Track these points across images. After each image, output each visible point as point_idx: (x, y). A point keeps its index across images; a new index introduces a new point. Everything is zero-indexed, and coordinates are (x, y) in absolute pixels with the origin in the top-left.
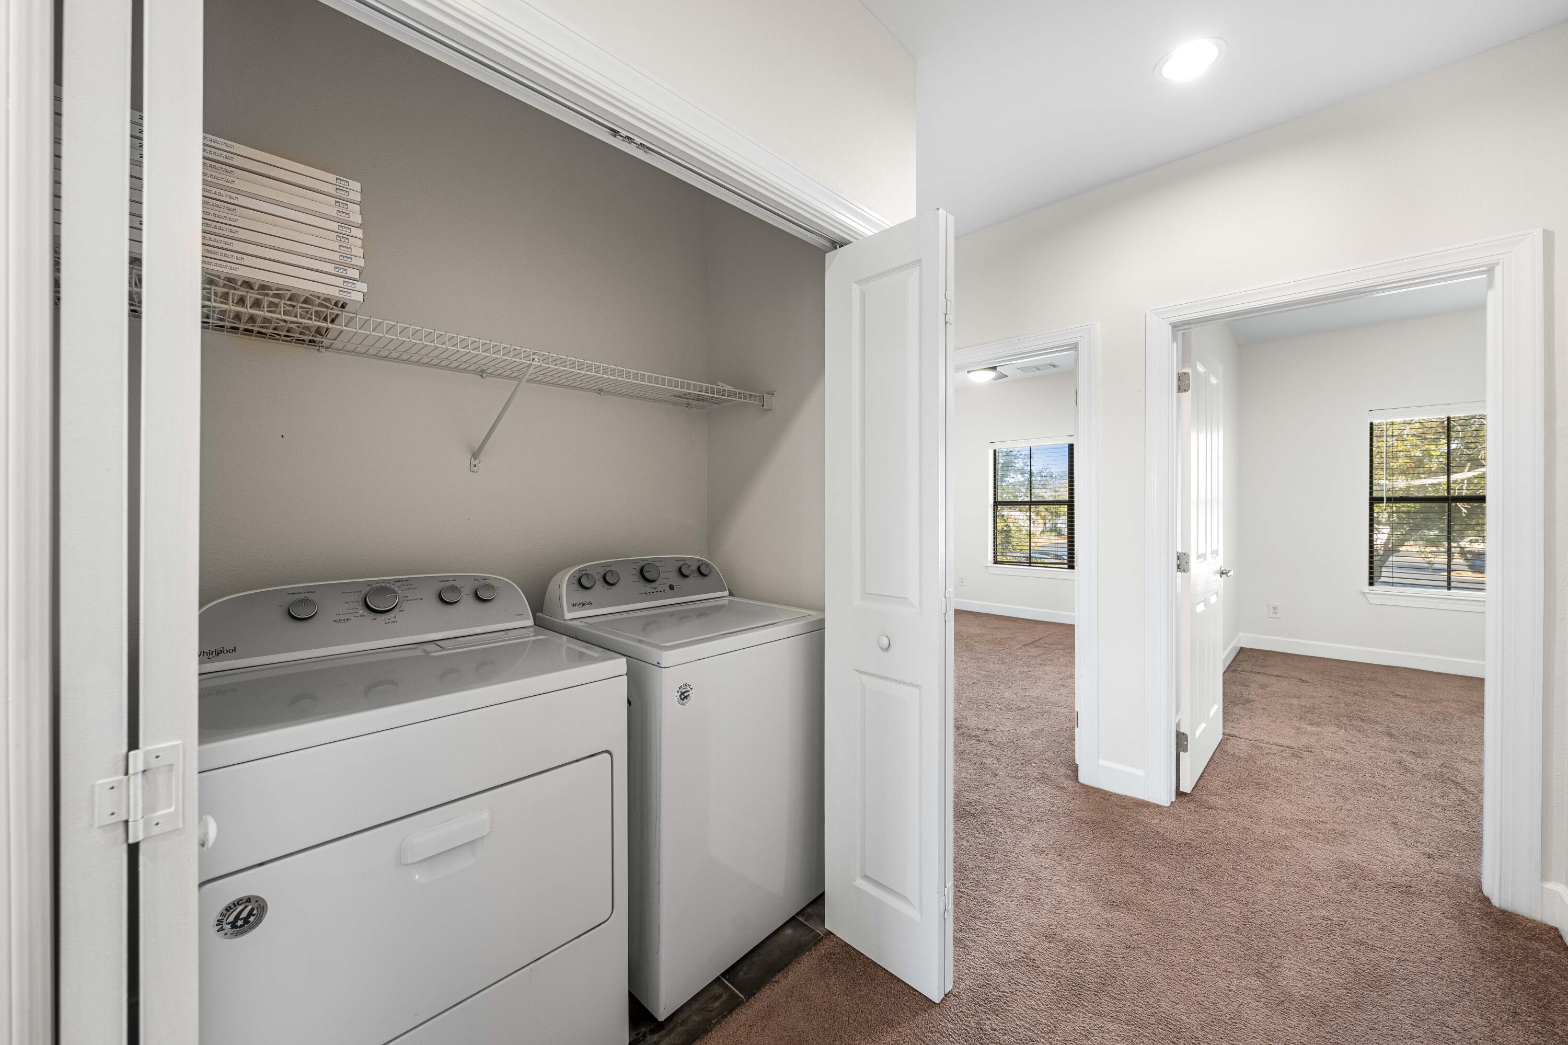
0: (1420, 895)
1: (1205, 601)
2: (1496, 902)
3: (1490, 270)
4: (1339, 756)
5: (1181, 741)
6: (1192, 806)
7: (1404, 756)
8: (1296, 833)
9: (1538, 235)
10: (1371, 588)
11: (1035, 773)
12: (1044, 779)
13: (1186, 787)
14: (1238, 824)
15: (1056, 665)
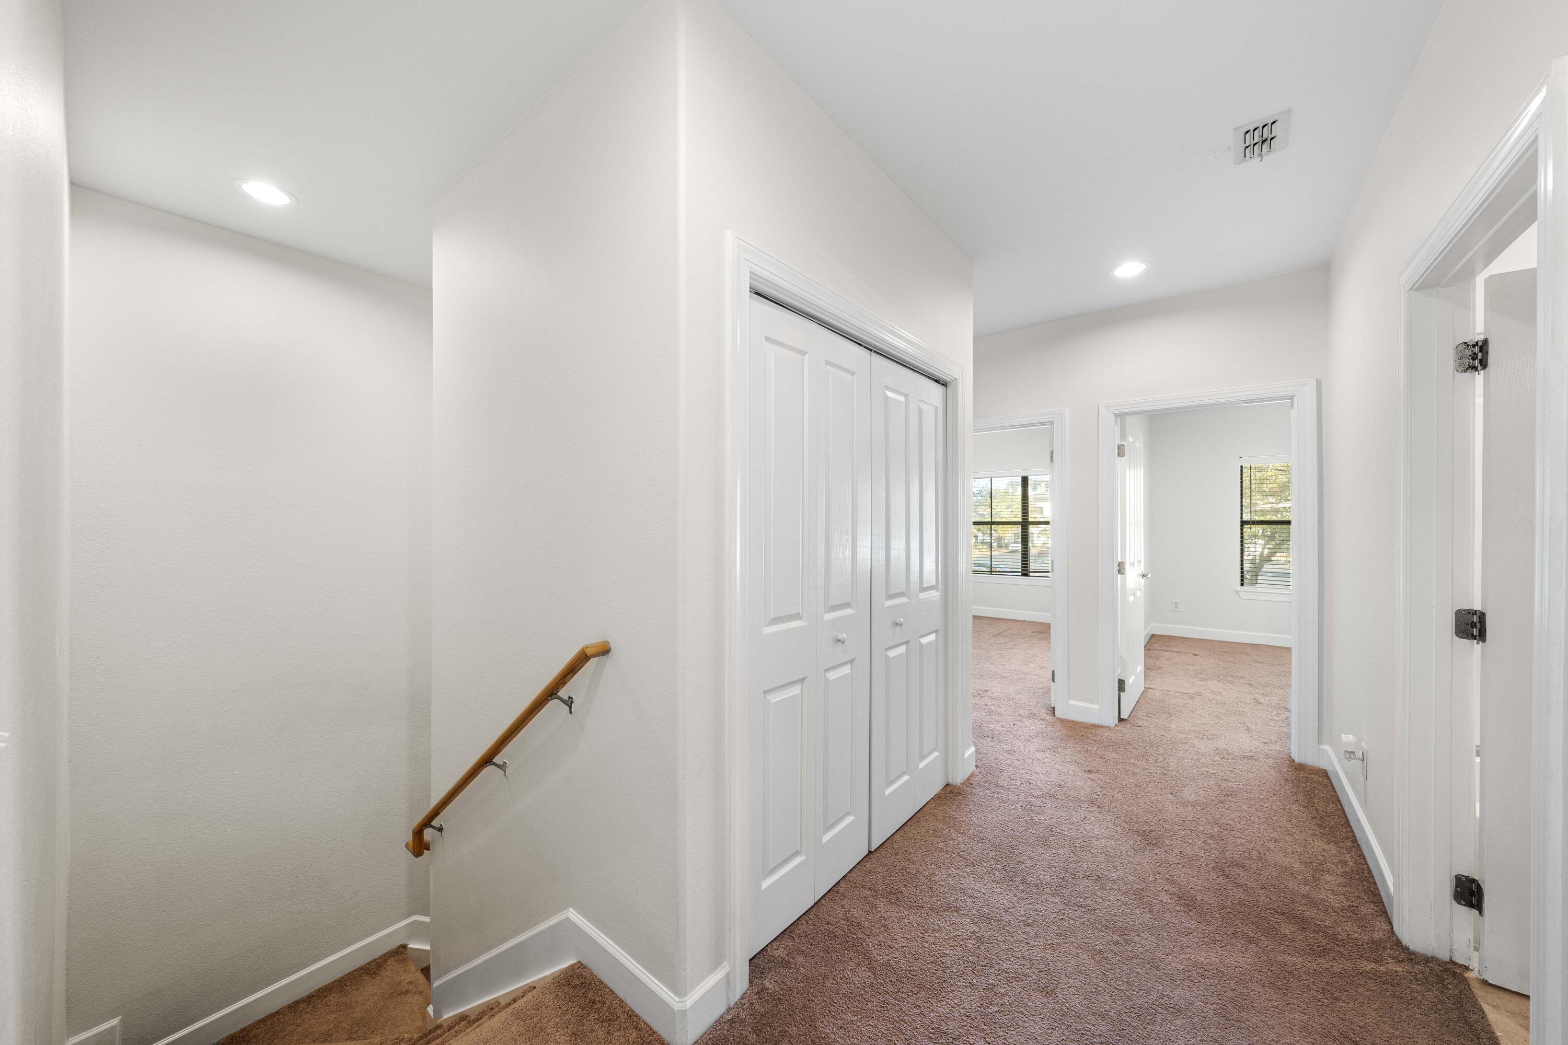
0: (1259, 760)
1: (1134, 594)
2: (1297, 760)
3: (1292, 398)
4: (1217, 697)
5: (1121, 685)
6: (1129, 726)
7: (1257, 696)
8: (1191, 736)
9: (1314, 382)
10: (1242, 587)
11: (1026, 713)
12: (1032, 716)
13: (1124, 715)
14: (1157, 734)
15: (1021, 649)
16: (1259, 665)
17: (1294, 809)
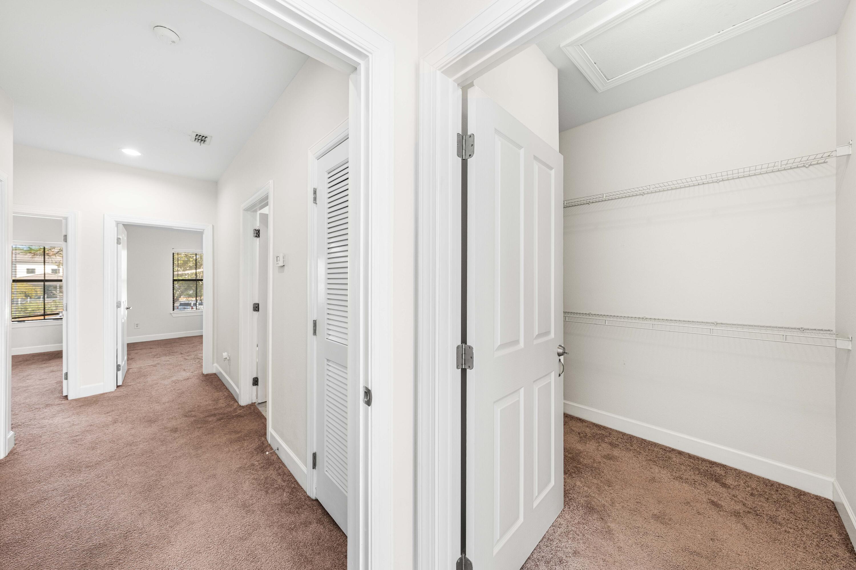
0: (191, 379)
1: (124, 318)
2: (206, 374)
3: (204, 230)
5: (118, 368)
6: (123, 388)
7: (185, 357)
8: (159, 381)
9: (211, 226)
10: (173, 311)
13: (120, 384)
14: (141, 386)
16: (183, 345)
17: (207, 388)
